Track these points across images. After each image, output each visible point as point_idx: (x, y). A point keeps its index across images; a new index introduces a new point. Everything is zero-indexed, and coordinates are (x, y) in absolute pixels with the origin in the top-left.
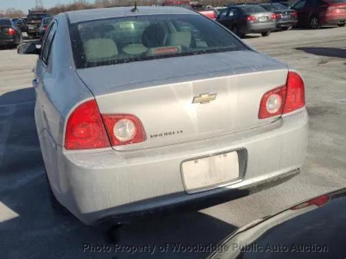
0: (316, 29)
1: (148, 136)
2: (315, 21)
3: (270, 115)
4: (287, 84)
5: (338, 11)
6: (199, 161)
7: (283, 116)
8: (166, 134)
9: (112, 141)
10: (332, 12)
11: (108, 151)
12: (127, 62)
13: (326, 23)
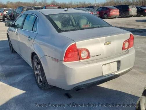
0: (106, 19)
1: (91, 56)
2: (106, 16)
3: (125, 49)
4: (130, 38)
5: (114, 12)
6: (106, 65)
7: (129, 49)
8: (96, 56)
9: (80, 58)
10: (112, 12)
11: (78, 62)
12: (76, 30)
13: (110, 17)
